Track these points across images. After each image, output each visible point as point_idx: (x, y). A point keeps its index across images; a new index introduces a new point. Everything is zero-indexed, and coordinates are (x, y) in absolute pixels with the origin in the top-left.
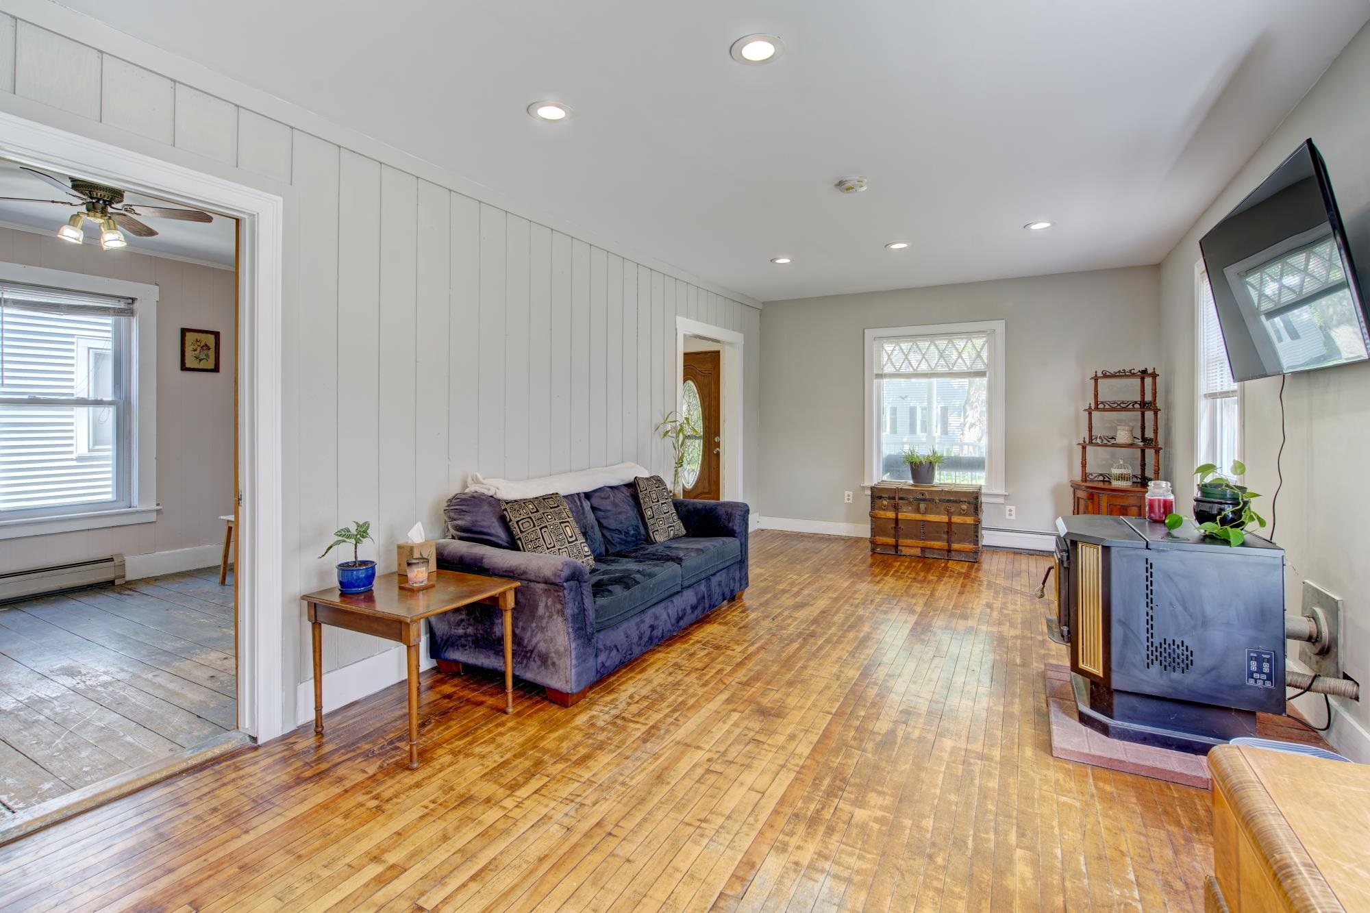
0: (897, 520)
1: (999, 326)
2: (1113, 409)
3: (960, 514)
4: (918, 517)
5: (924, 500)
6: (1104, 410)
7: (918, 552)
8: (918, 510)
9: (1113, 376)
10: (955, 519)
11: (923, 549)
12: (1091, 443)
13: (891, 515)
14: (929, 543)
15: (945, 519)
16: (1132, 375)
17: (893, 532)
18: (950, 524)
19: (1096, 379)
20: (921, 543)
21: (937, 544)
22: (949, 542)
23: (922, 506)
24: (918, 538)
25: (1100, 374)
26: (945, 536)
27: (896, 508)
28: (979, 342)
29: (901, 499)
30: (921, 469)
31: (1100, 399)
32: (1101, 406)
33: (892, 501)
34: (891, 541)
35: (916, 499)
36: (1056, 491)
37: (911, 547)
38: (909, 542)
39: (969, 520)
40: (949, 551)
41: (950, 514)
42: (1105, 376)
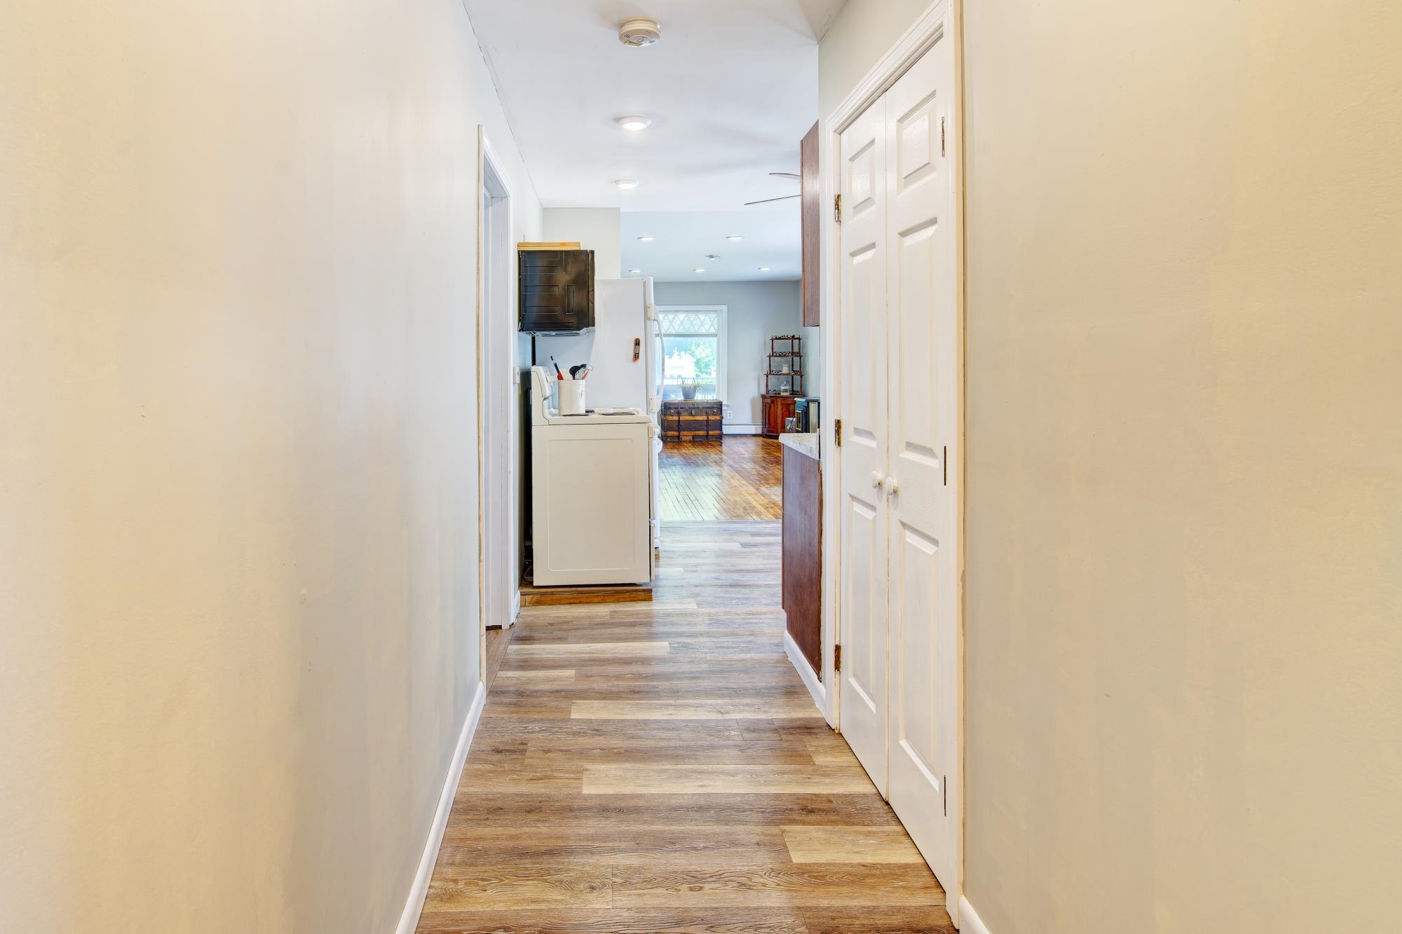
0: (679, 421)
1: (724, 308)
2: (780, 356)
3: (713, 415)
4: (691, 418)
5: (694, 408)
6: (776, 356)
7: (690, 438)
8: (691, 415)
9: (780, 339)
10: (711, 418)
11: (694, 437)
12: (770, 374)
13: (676, 418)
14: (697, 433)
15: (705, 418)
16: (788, 338)
17: (677, 428)
18: (708, 420)
19: (772, 339)
20: (692, 433)
21: (701, 433)
22: (707, 431)
23: (693, 412)
24: (691, 430)
25: (774, 338)
26: (705, 428)
27: (679, 414)
28: (713, 316)
29: (681, 408)
30: (688, 393)
31: (774, 351)
32: (775, 354)
33: (676, 410)
34: (676, 433)
35: (689, 408)
36: (753, 401)
37: (687, 435)
38: (686, 433)
39: (718, 418)
40: (707, 436)
41: (707, 414)
42: (776, 339)
